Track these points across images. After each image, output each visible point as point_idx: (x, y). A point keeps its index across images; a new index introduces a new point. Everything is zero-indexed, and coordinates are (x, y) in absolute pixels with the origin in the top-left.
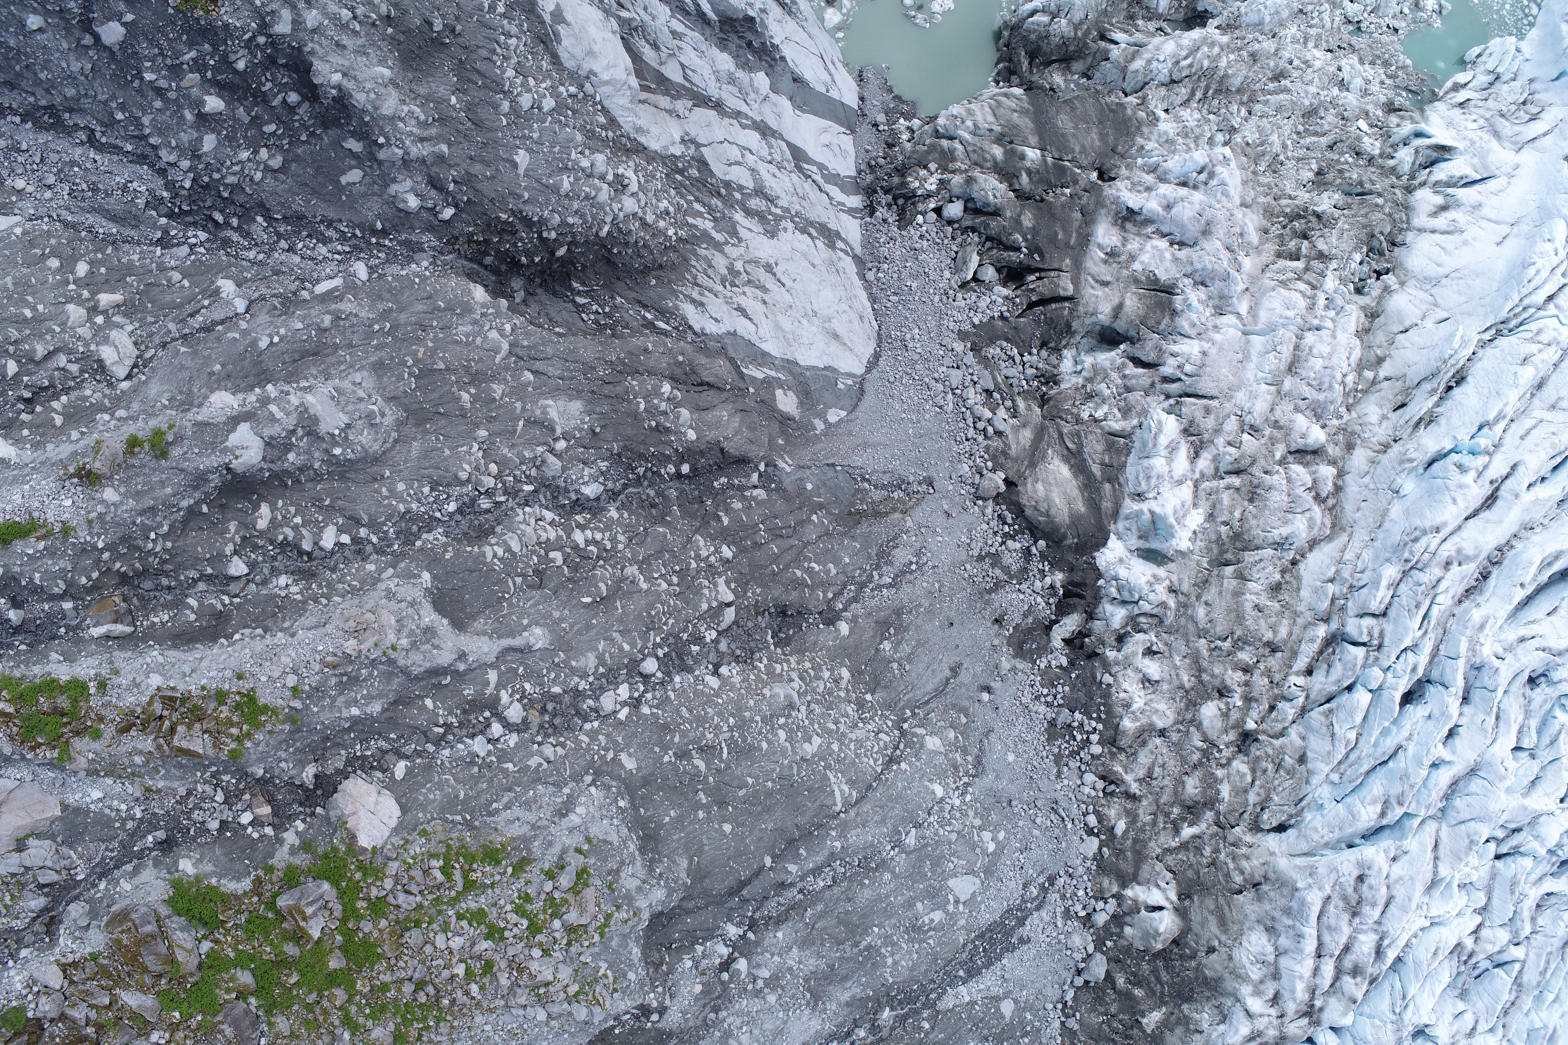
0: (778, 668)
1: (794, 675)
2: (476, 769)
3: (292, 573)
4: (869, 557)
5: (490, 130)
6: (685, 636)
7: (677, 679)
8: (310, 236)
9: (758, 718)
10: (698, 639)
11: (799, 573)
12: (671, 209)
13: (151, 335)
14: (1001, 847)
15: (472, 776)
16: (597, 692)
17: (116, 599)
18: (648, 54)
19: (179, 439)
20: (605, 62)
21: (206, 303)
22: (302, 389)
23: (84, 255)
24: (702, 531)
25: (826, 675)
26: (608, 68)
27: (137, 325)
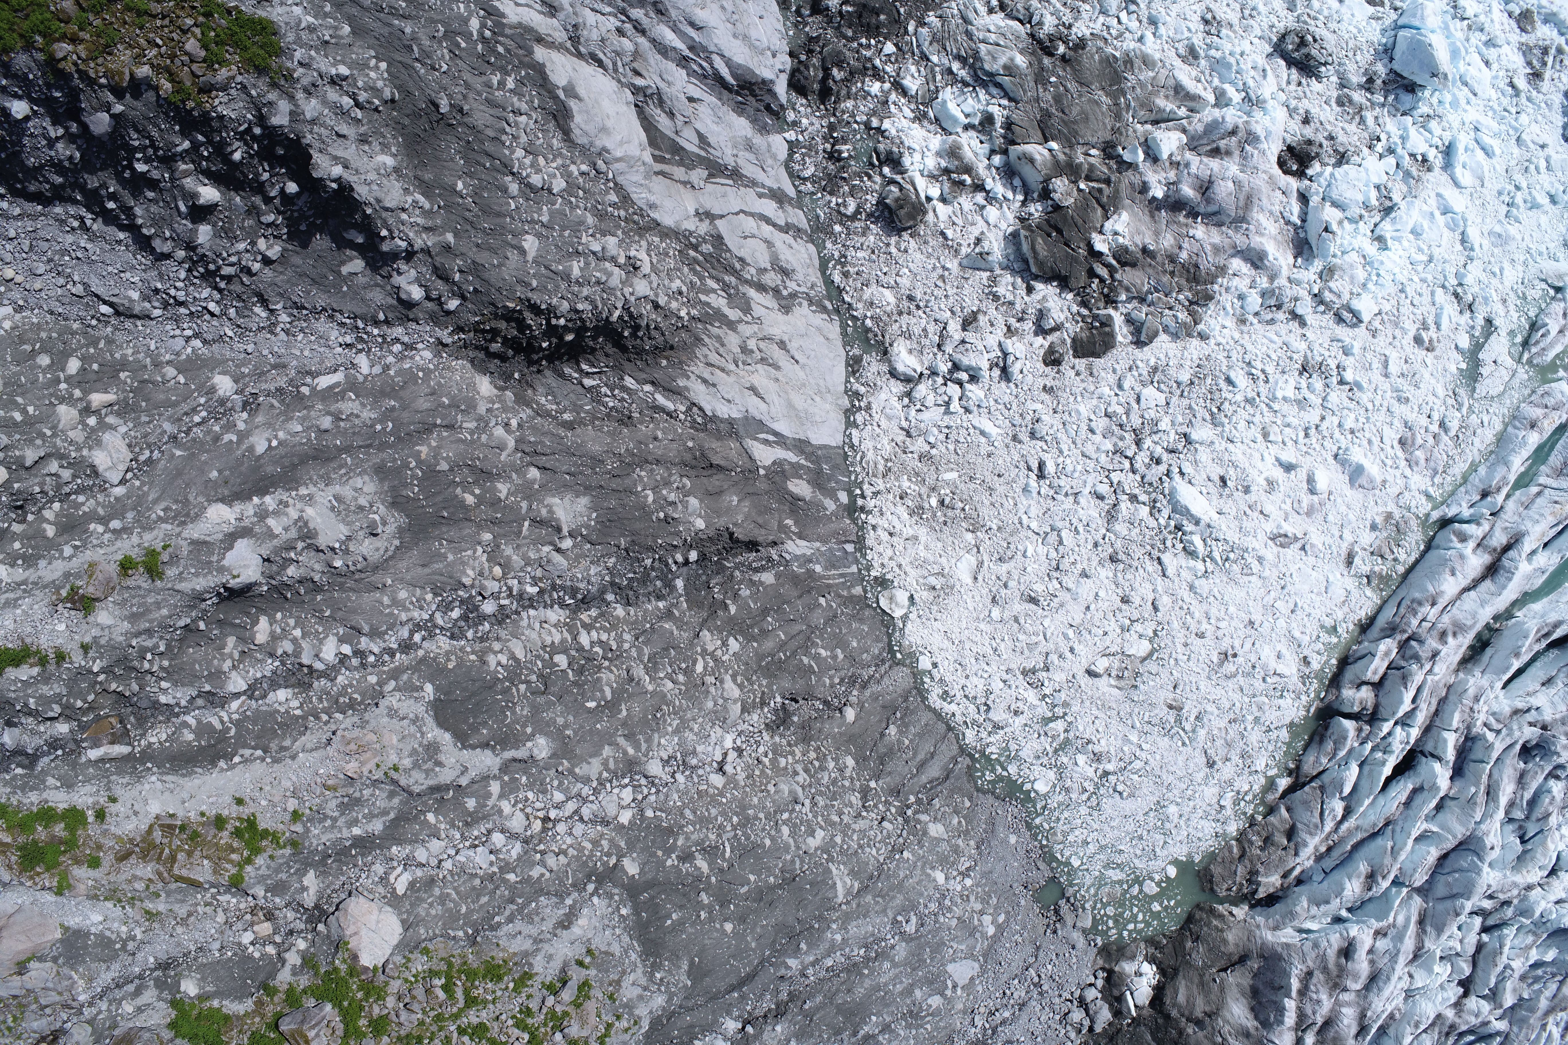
0: (783, 762)
2: (477, 882)
3: (293, 686)
4: (877, 640)
5: (499, 215)
6: (690, 737)
7: (682, 780)
9: (761, 815)
10: (703, 738)
11: (806, 660)
12: (684, 289)
13: (145, 436)
14: (1000, 931)
15: (474, 888)
17: (112, 720)
18: (663, 122)
19: (175, 559)
20: (619, 138)
21: (202, 400)
22: (301, 498)
23: (75, 350)
24: (710, 623)
25: (831, 765)
26: (621, 143)
27: (131, 425)
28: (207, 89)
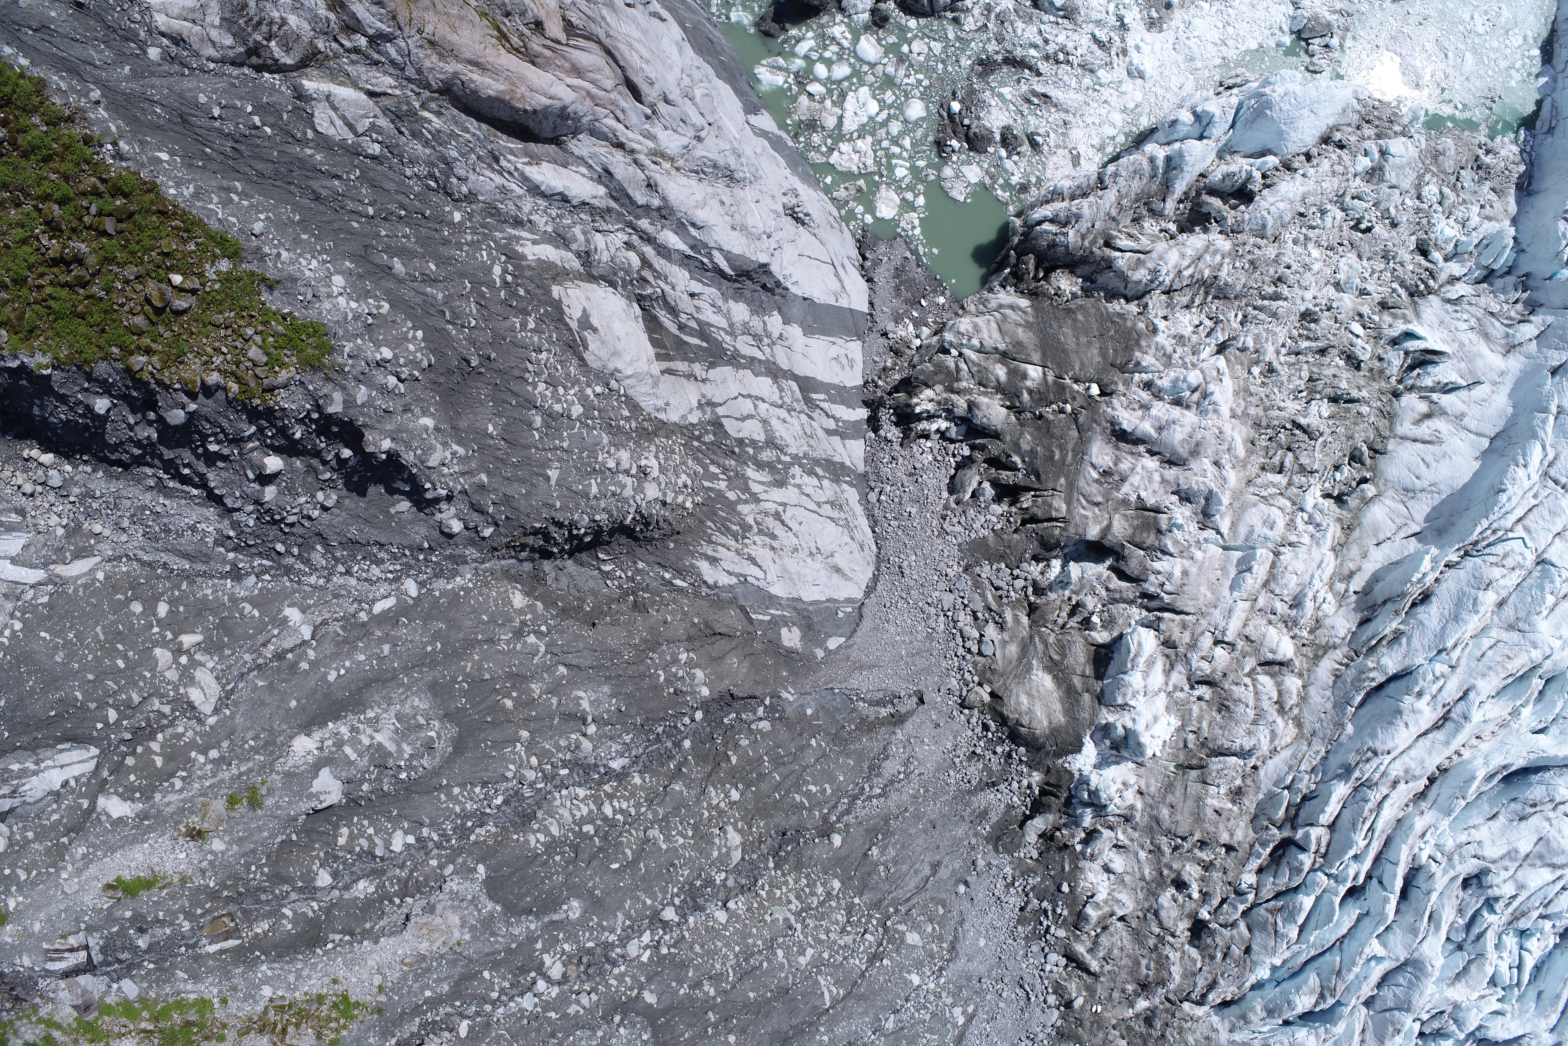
0: (778, 892)
1: (792, 897)
2: (525, 1022)
3: (369, 876)
4: (862, 771)
5: (525, 447)
6: (698, 883)
7: (691, 920)
8: (364, 558)
9: (760, 943)
10: (710, 882)
11: (798, 798)
12: (689, 482)
13: (229, 667)
14: (970, 1018)
15: (522, 1028)
16: (624, 941)
17: (223, 920)
18: (667, 321)
19: (271, 792)
20: (629, 358)
21: (276, 632)
22: (369, 721)
23: (162, 595)
24: (714, 777)
25: (820, 890)
26: (631, 363)
27: (216, 658)
28: (271, 390)
